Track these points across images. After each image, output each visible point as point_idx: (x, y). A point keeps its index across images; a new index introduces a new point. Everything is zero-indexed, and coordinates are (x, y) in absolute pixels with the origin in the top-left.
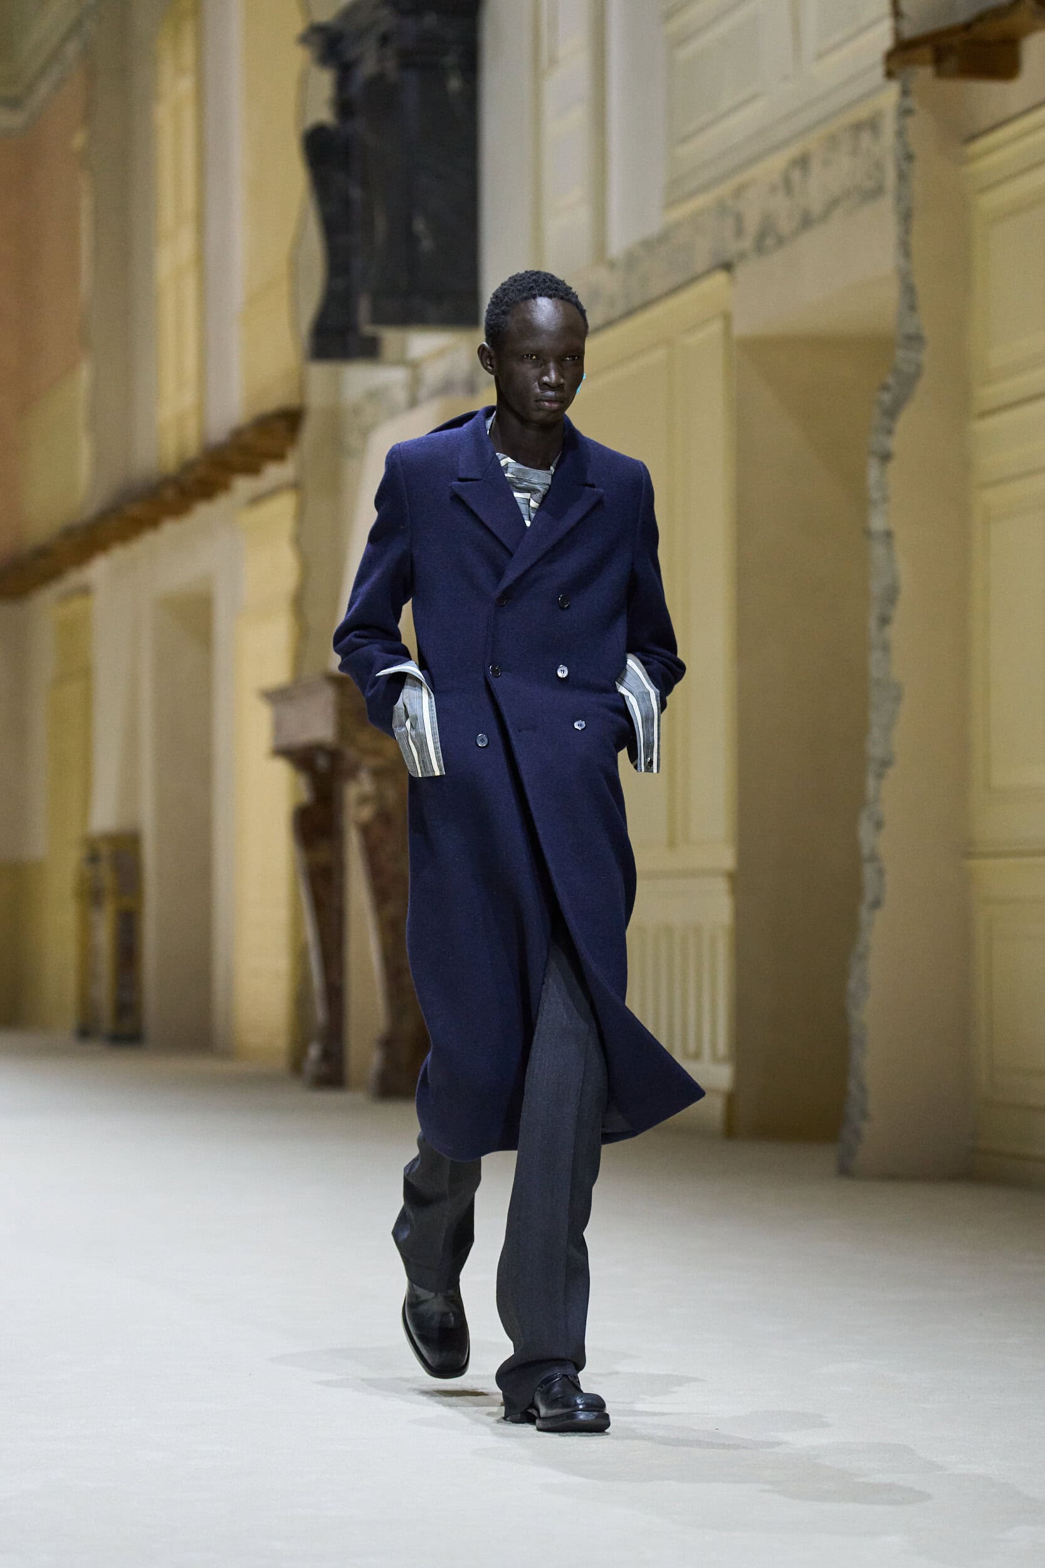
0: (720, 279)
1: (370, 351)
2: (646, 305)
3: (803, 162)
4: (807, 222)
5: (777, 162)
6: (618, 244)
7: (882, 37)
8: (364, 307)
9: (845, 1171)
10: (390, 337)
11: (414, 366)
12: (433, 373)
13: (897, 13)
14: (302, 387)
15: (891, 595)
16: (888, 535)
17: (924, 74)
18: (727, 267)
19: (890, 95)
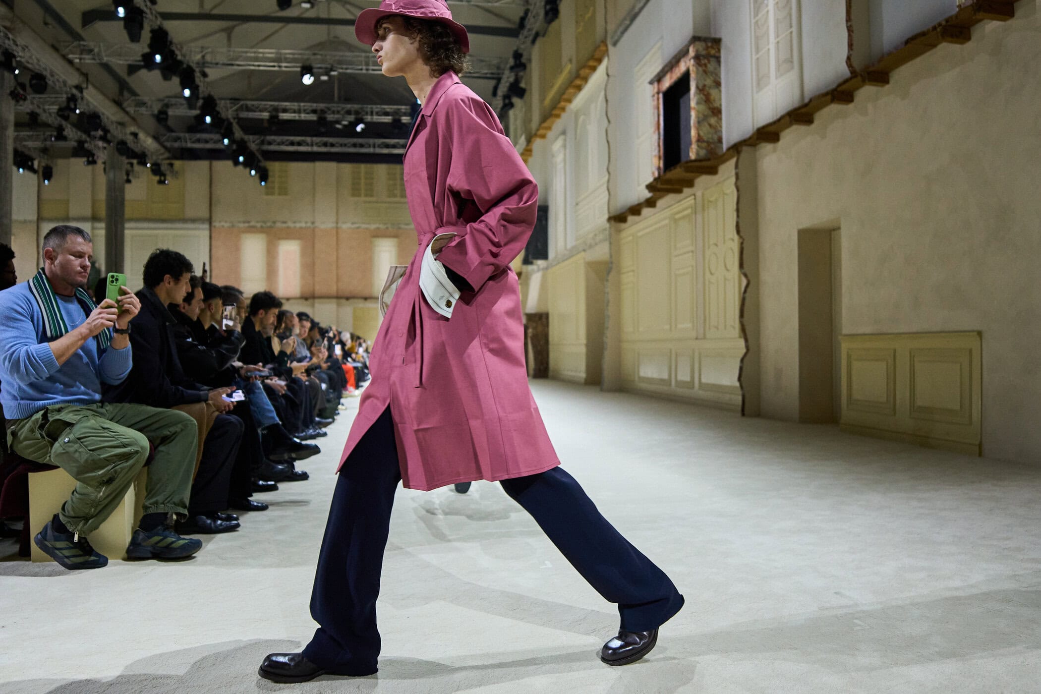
0: (583, 254)
1: (531, 263)
2: (572, 256)
3: (595, 235)
4: (596, 244)
5: (591, 235)
6: (569, 247)
7: (606, 216)
8: (530, 257)
9: (602, 390)
10: (535, 261)
11: (538, 266)
12: (541, 267)
13: (609, 212)
14: (521, 269)
15: (608, 302)
16: (608, 293)
17: (613, 222)
18: (584, 250)
19: (607, 225)
